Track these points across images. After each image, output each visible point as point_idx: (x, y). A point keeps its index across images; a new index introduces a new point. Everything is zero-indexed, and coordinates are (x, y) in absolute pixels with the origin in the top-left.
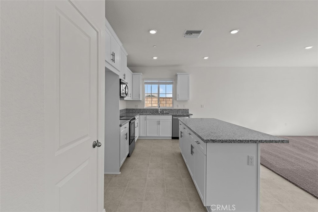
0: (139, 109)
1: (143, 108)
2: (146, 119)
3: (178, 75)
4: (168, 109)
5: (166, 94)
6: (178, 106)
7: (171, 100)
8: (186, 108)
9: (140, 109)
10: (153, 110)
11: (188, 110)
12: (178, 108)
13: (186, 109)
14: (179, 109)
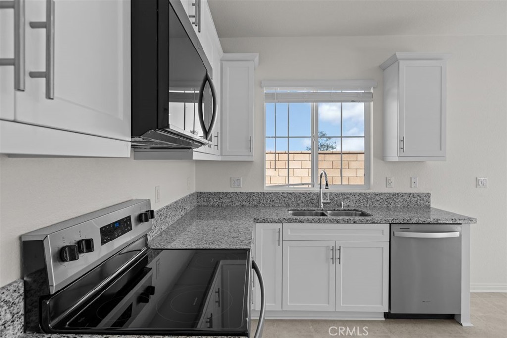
0: (247, 193)
1: (260, 190)
2: (280, 240)
3: (401, 63)
4: (354, 194)
5: (341, 137)
6: (388, 182)
7: (362, 157)
8: (420, 189)
9: (249, 195)
10: (297, 196)
11: (428, 195)
12: (390, 190)
13: (419, 195)
14: (394, 194)
